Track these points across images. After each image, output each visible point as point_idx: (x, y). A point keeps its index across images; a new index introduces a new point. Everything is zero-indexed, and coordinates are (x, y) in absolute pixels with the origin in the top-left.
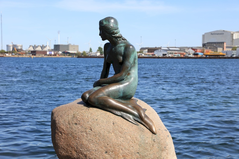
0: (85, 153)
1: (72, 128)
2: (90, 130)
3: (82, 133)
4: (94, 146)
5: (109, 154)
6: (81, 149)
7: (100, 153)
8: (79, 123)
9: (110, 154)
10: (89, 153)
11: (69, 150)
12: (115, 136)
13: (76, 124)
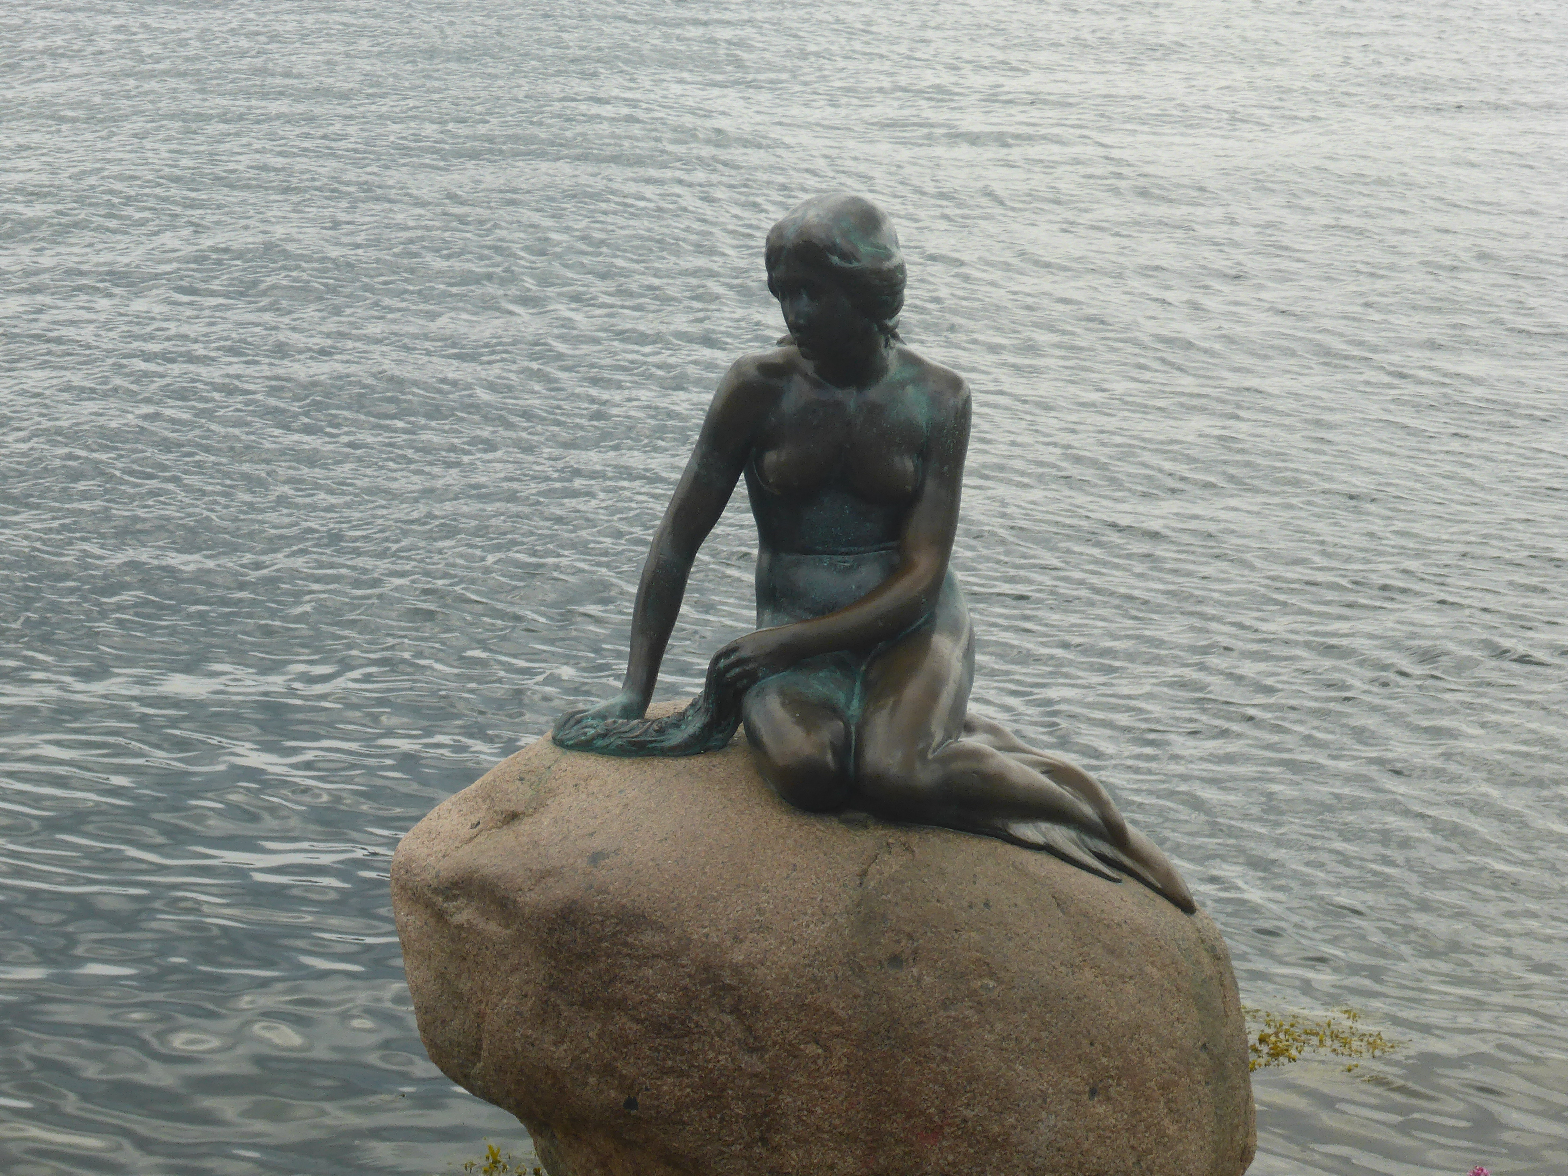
0: (996, 1129)
1: (883, 994)
3: (951, 1013)
4: (1033, 1072)
5: (1108, 1099)
6: (969, 1113)
7: (1068, 1103)
8: (915, 952)
9: (1113, 1092)
10: (1012, 1120)
12: (1099, 979)
13: (896, 960)
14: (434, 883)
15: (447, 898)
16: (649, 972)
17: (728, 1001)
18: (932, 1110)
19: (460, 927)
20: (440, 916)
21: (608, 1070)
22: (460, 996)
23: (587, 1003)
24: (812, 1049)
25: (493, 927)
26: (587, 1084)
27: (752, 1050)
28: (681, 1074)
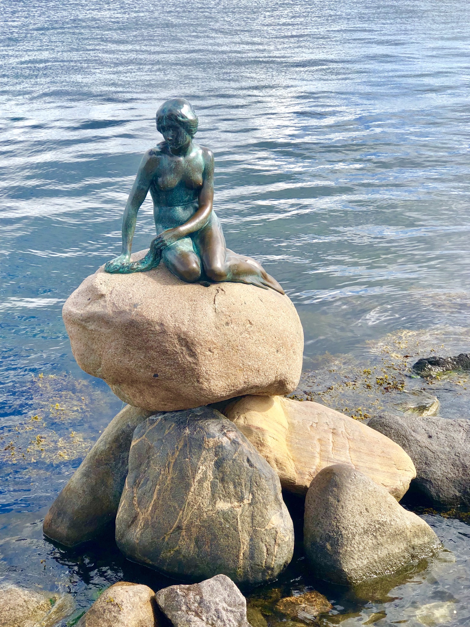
0: (257, 366)
1: (225, 334)
2: (249, 325)
3: (242, 336)
4: (263, 349)
5: (281, 352)
6: (250, 364)
7: (272, 356)
8: (231, 320)
9: (281, 350)
10: (260, 363)
11: (231, 373)
13: (227, 324)
14: (81, 318)
15: (86, 322)
16: (159, 338)
17: (184, 343)
18: (241, 365)
19: (92, 330)
20: (84, 328)
21: (148, 367)
22: (93, 350)
23: (139, 349)
24: (208, 353)
25: (103, 330)
26: (140, 371)
27: (191, 356)
28: (171, 365)
